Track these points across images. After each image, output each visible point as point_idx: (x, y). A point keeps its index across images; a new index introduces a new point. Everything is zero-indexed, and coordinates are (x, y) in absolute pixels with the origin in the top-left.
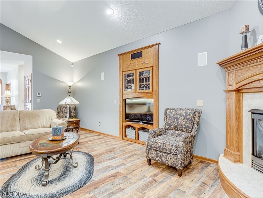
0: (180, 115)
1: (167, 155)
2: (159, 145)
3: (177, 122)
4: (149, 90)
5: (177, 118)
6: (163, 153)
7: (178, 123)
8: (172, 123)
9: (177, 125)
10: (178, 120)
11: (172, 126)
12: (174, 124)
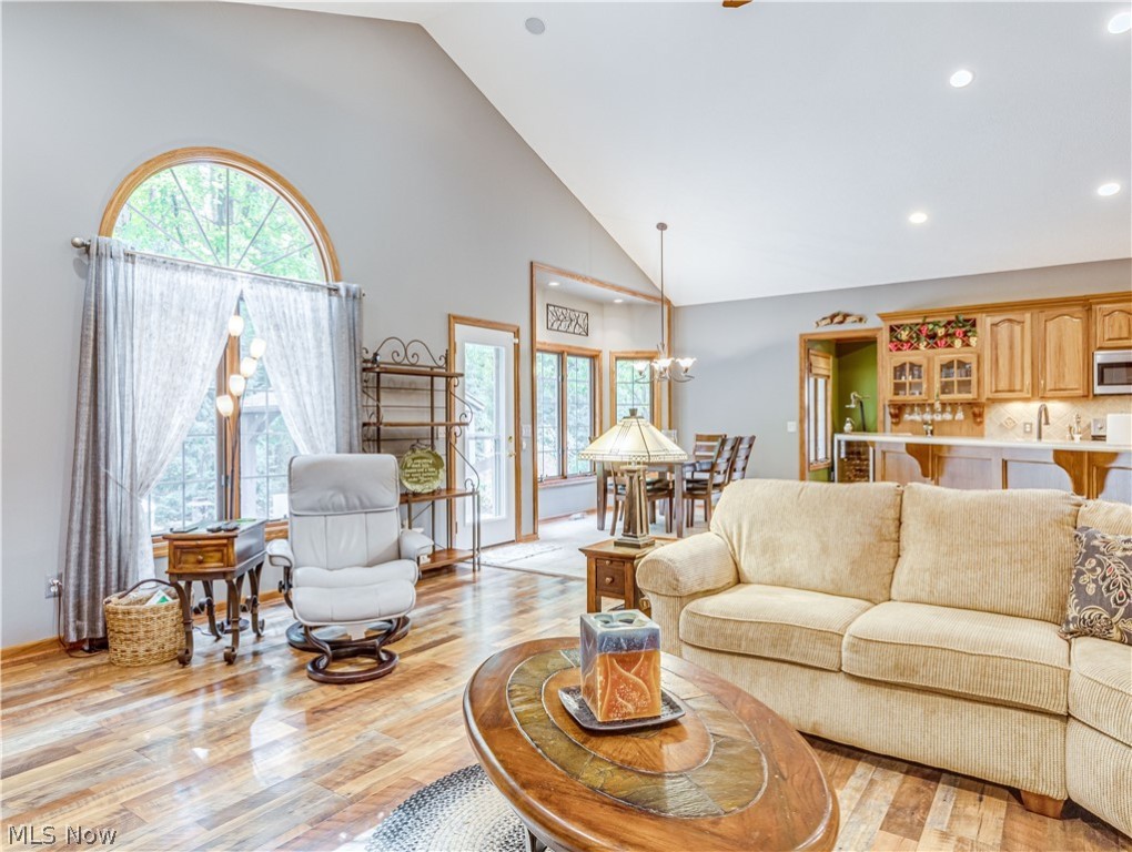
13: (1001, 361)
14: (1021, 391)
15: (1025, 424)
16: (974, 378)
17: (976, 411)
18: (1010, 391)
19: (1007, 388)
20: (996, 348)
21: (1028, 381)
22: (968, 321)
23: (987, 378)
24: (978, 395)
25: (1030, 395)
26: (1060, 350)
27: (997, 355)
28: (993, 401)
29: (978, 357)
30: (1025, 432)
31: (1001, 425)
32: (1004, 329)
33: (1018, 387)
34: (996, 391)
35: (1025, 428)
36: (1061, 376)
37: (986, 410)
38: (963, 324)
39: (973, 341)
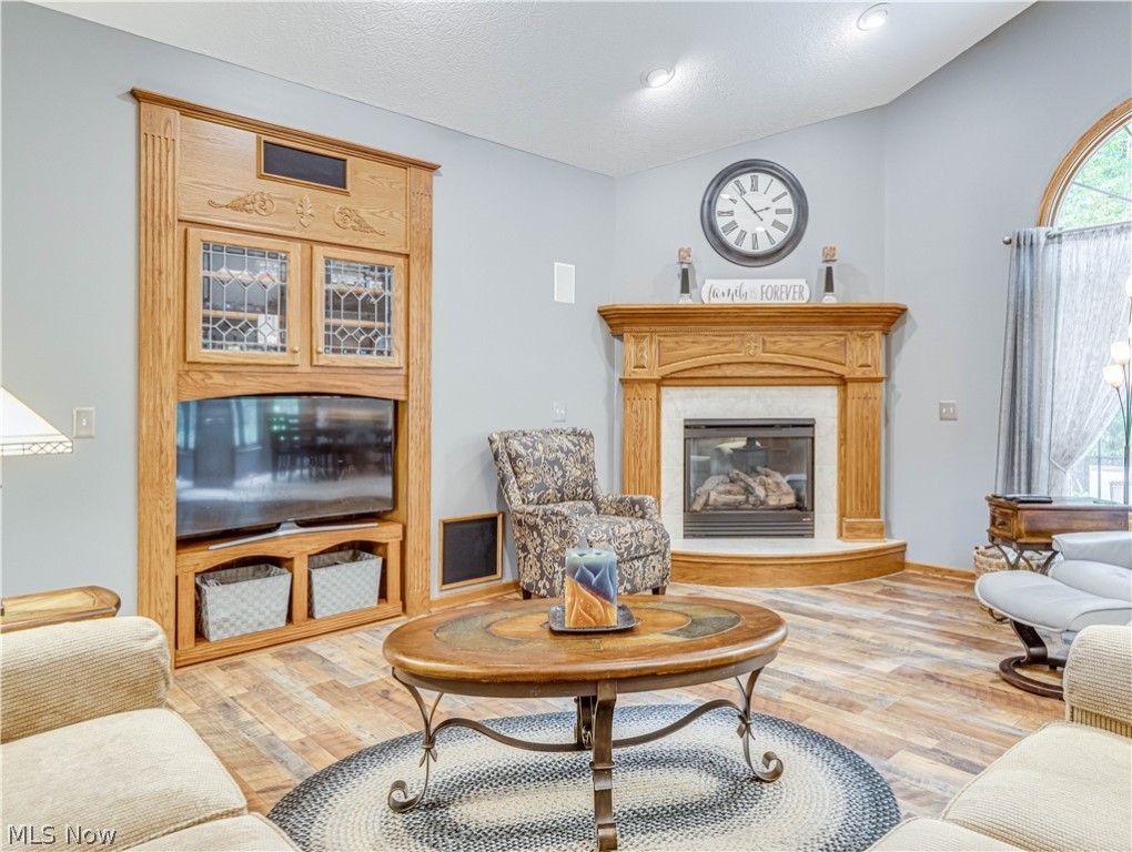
0: (562, 452)
1: (645, 562)
2: (626, 542)
3: (560, 473)
4: (385, 357)
5: (557, 461)
6: (635, 562)
7: (564, 476)
8: (549, 480)
9: (564, 482)
10: (561, 468)
11: (550, 491)
12: (556, 483)
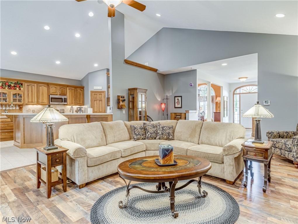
13: (29, 95)
14: (34, 102)
15: (33, 110)
16: (22, 98)
17: (21, 107)
18: (32, 102)
19: (31, 102)
20: (28, 91)
21: (36, 100)
22: (20, 83)
23: (26, 99)
24: (24, 103)
25: (36, 103)
26: (43, 94)
27: (28, 93)
28: (27, 104)
29: (24, 93)
30: (33, 112)
31: (27, 110)
32: (30, 87)
33: (34, 101)
34: (28, 102)
35: (33, 111)
36: (43, 99)
37: (23, 107)
38: (19, 84)
39: (22, 89)
